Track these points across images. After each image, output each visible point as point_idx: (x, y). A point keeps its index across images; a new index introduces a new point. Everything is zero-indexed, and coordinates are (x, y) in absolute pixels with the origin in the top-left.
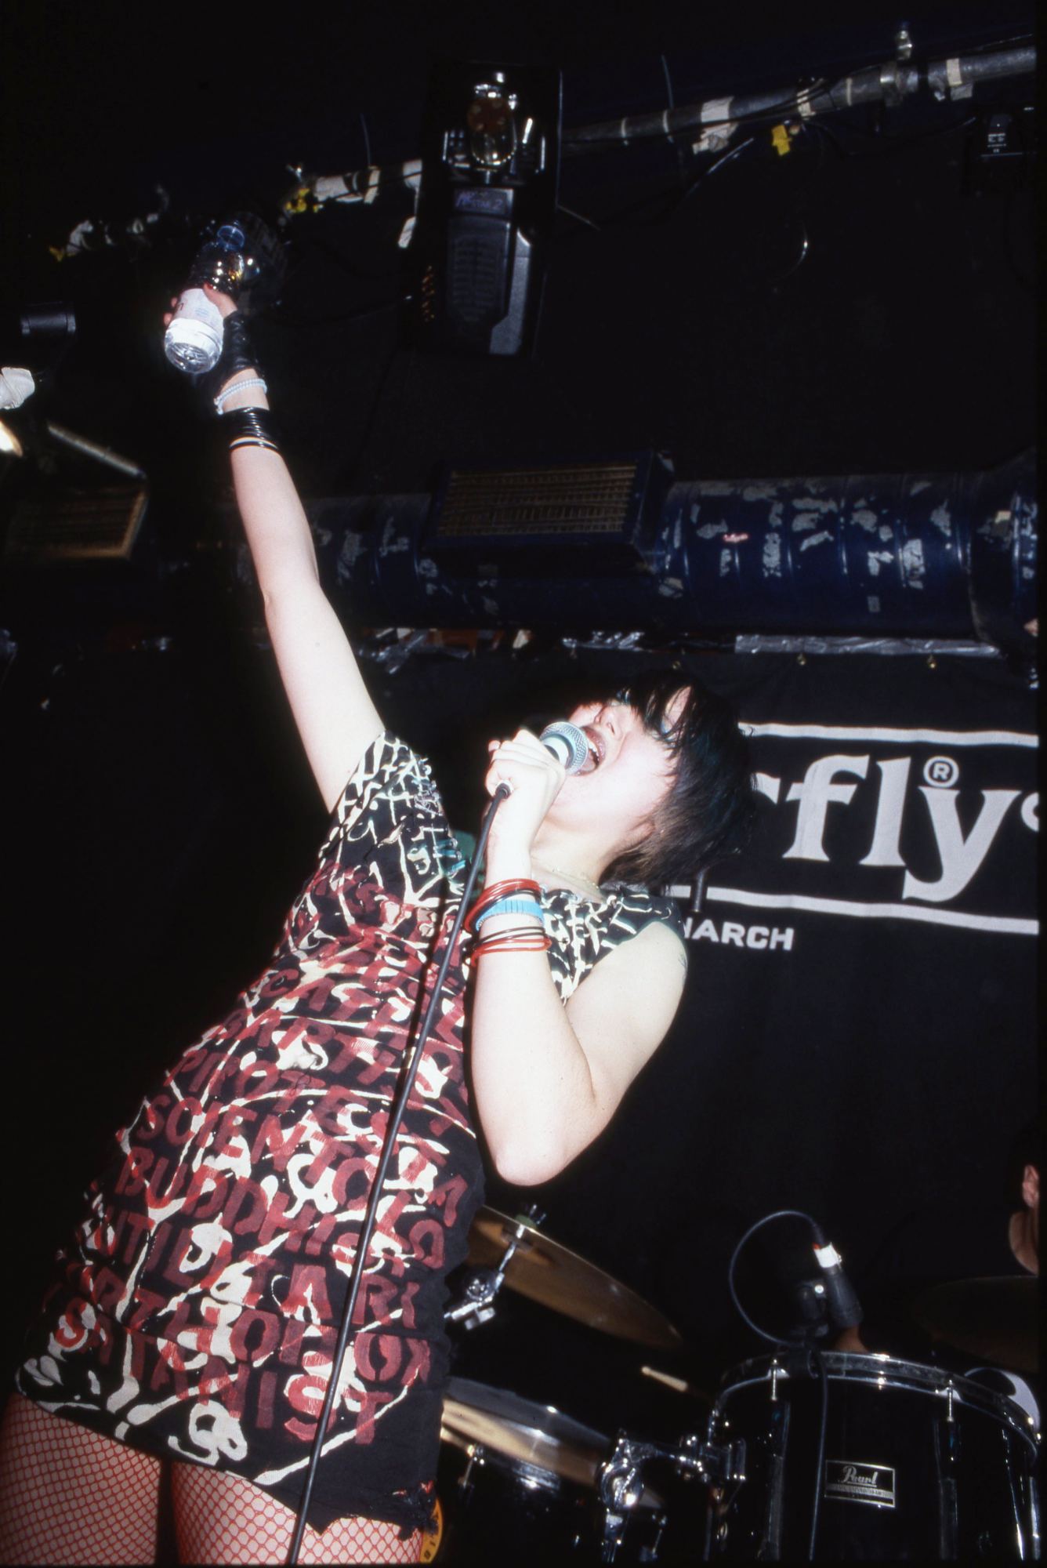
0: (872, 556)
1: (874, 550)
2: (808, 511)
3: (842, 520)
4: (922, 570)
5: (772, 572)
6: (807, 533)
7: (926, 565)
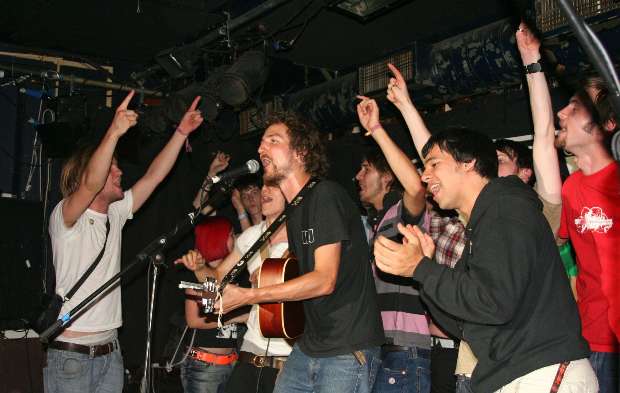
0: (497, 60)
1: (496, 59)
2: (473, 48)
3: (483, 49)
4: (514, 61)
5: (469, 75)
6: (474, 57)
7: (514, 59)
